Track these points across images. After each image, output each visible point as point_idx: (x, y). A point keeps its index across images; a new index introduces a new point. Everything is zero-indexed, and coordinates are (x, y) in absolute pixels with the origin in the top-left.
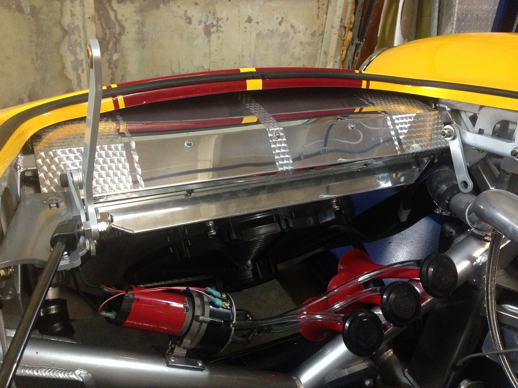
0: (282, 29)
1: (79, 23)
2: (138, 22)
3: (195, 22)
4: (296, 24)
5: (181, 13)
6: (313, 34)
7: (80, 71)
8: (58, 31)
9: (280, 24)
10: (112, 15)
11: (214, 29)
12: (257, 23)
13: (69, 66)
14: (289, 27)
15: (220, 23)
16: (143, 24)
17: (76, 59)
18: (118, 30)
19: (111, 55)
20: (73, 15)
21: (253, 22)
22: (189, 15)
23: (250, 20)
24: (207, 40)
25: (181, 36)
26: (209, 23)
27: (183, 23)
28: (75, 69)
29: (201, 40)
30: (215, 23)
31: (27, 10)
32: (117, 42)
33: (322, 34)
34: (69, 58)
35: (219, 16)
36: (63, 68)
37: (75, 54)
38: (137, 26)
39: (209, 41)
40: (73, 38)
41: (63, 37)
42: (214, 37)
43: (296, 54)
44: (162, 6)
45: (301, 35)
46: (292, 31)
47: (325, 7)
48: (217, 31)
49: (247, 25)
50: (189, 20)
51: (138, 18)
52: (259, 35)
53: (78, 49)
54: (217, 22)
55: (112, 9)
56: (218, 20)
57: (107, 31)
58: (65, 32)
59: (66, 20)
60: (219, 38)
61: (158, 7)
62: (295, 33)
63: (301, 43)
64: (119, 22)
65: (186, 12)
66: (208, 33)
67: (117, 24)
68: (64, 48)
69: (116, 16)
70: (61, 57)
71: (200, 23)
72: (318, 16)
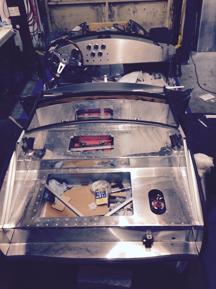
1: (105, 12)
2: (118, 11)
6: (163, 12)
8: (101, 13)
9: (153, 10)
10: (112, 10)
11: (135, 12)
14: (156, 11)
15: (137, 10)
16: (119, 11)
18: (113, 13)
19: (112, 19)
20: (104, 10)
21: (146, 9)
22: (129, 9)
24: (134, 14)
25: (127, 14)
27: (128, 10)
29: (132, 14)
30: (136, 10)
31: (96, 9)
32: (113, 16)
33: (166, 12)
35: (137, 8)
37: (104, 19)
38: (117, 12)
39: (134, 15)
40: (104, 15)
42: (136, 14)
43: (158, 18)
44: (123, 7)
45: (160, 12)
46: (157, 12)
47: (166, 4)
48: (136, 12)
49: (144, 10)
50: (129, 10)
51: (118, 10)
52: (147, 13)
53: (105, 18)
55: (112, 8)
58: (103, 14)
59: (103, 11)
60: (137, 14)
63: (160, 15)
66: (134, 13)
68: (103, 17)
69: (113, 10)
70: (102, 19)
71: (132, 10)
72: (164, 7)
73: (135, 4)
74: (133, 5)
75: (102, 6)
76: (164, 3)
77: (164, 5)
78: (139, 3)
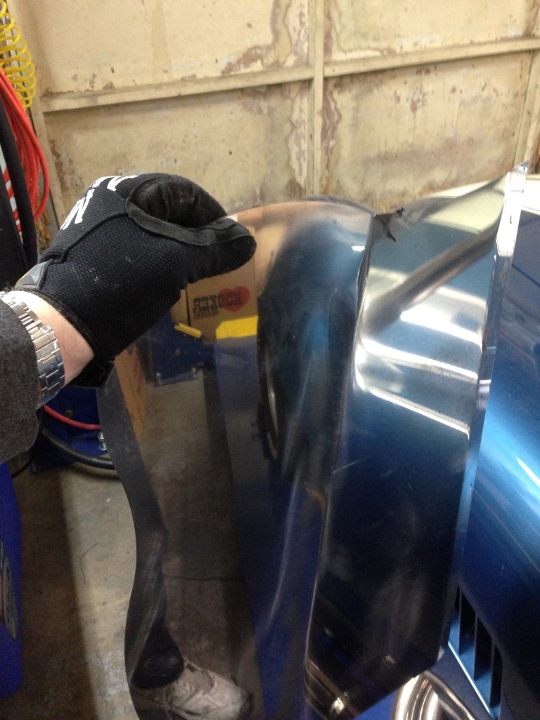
0: (485, 94)
2: (353, 108)
3: (403, 100)
4: (498, 87)
5: (391, 93)
6: (516, 95)
7: (302, 161)
8: (288, 127)
9: (483, 89)
10: (333, 106)
11: (419, 104)
12: (461, 91)
13: (294, 157)
14: (492, 91)
15: (426, 97)
16: (357, 110)
17: (300, 150)
18: (336, 117)
19: (328, 143)
20: (301, 110)
21: (458, 92)
22: (398, 94)
23: (454, 90)
24: (413, 115)
25: (390, 116)
26: (415, 99)
27: (392, 102)
28: (299, 159)
29: (408, 116)
30: (421, 98)
31: (265, 111)
32: (335, 128)
33: (525, 94)
34: (294, 150)
35: (425, 91)
36: (289, 158)
37: (299, 145)
38: (352, 112)
40: (299, 131)
41: (292, 132)
42: (419, 112)
43: (498, 117)
44: (375, 90)
46: (494, 96)
47: (529, 65)
48: (423, 105)
49: (452, 95)
50: (398, 99)
51: (354, 104)
52: (462, 103)
53: (303, 141)
54: (423, 97)
55: (333, 100)
56: (424, 95)
57: (328, 122)
58: (294, 127)
59: (296, 116)
60: (424, 112)
61: (372, 92)
62: (497, 95)
63: (504, 106)
64: (338, 111)
65: (395, 92)
66: (414, 108)
67: (336, 114)
68: (292, 141)
69: (336, 107)
70: (288, 150)
71: (407, 100)
72: (521, 77)
73: (419, 72)
74: (411, 78)
75: (293, 95)
76: (522, 62)
77: (522, 68)
78: (435, 68)
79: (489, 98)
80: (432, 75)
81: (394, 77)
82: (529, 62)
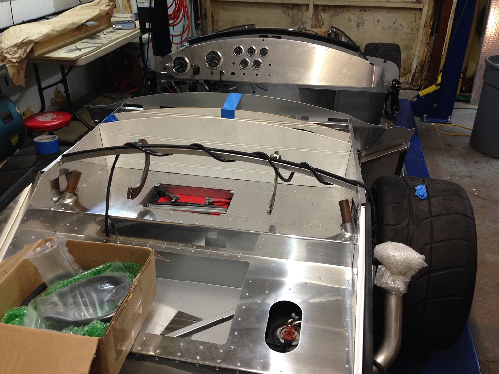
0: (395, 26)
1: (307, 20)
3: (353, 22)
5: (348, 17)
6: (412, 29)
9: (394, 23)
12: (382, 23)
14: (399, 25)
20: (306, 17)
21: (380, 22)
23: (378, 21)
25: (346, 27)
26: (359, 22)
27: (347, 21)
29: (355, 29)
31: (291, 15)
33: (418, 29)
35: (364, 19)
38: (328, 22)
39: (358, 30)
42: (361, 28)
43: (402, 38)
44: (340, 15)
45: (405, 29)
46: (400, 27)
47: (419, 17)
48: (363, 25)
49: (377, 23)
50: (350, 21)
51: (329, 19)
52: (383, 28)
55: (320, 15)
56: (363, 21)
57: (317, 24)
59: (304, 19)
61: (338, 15)
62: (402, 28)
63: (405, 33)
64: (322, 20)
65: (349, 17)
71: (355, 22)
72: (415, 21)
73: (361, 10)
74: (357, 12)
75: (303, 11)
76: (415, 14)
77: (416, 17)
78: (369, 10)
79: (397, 28)
80: (367, 13)
81: (349, 11)
82: (420, 15)
